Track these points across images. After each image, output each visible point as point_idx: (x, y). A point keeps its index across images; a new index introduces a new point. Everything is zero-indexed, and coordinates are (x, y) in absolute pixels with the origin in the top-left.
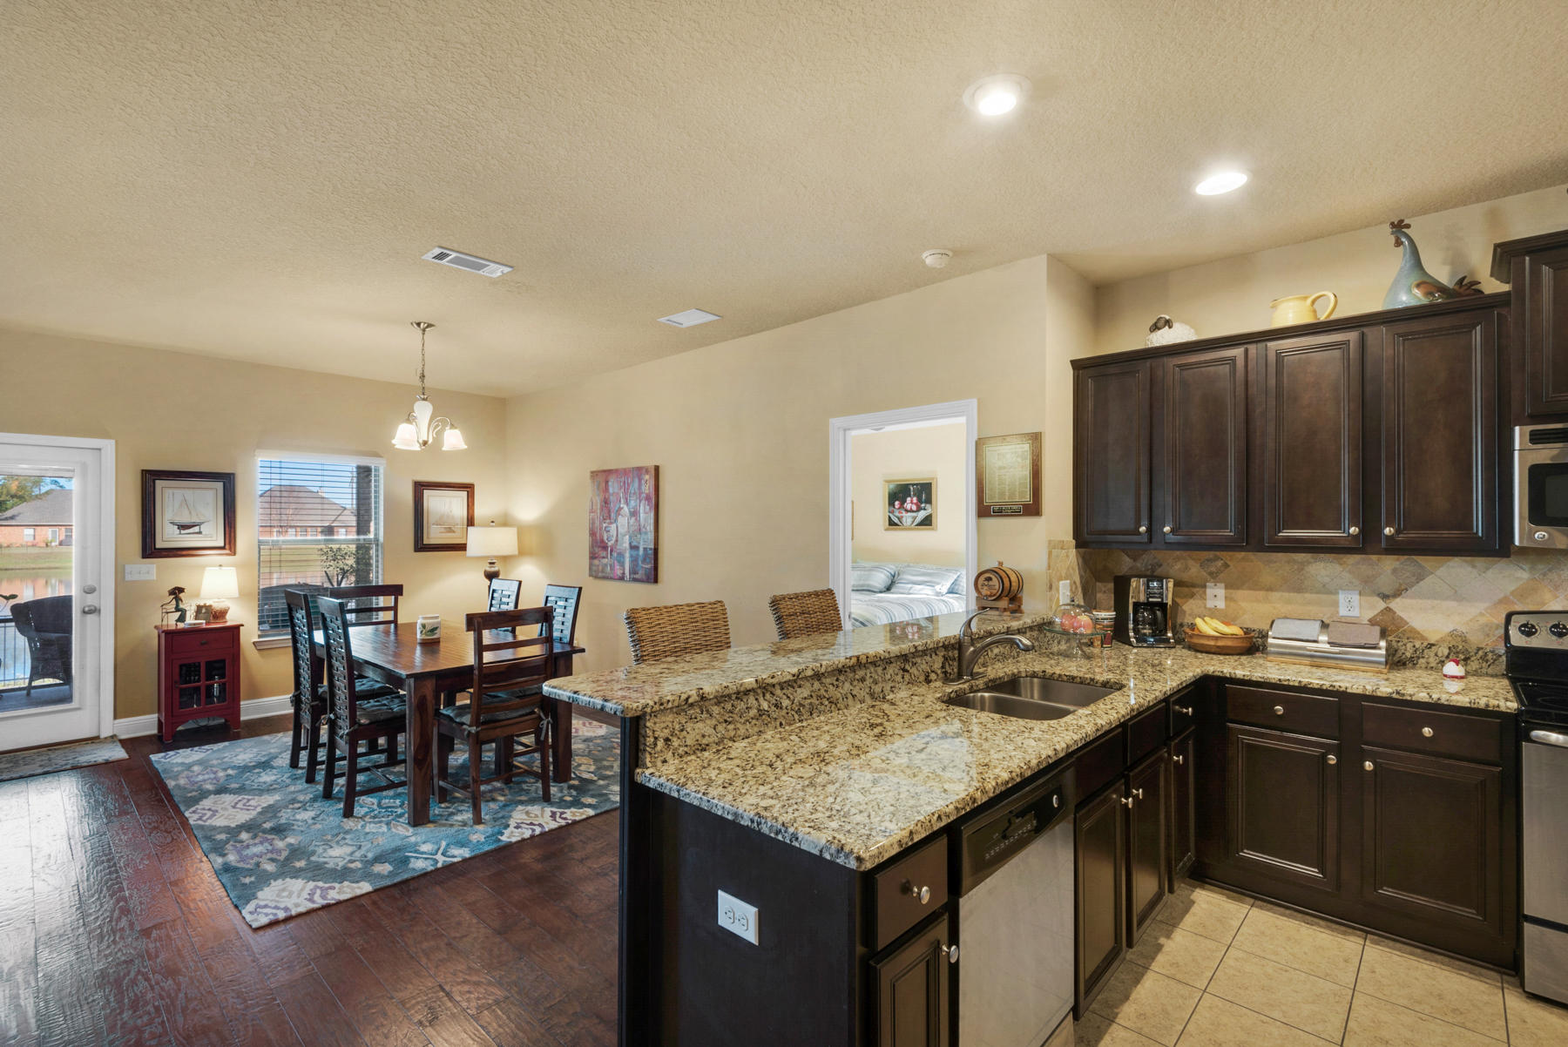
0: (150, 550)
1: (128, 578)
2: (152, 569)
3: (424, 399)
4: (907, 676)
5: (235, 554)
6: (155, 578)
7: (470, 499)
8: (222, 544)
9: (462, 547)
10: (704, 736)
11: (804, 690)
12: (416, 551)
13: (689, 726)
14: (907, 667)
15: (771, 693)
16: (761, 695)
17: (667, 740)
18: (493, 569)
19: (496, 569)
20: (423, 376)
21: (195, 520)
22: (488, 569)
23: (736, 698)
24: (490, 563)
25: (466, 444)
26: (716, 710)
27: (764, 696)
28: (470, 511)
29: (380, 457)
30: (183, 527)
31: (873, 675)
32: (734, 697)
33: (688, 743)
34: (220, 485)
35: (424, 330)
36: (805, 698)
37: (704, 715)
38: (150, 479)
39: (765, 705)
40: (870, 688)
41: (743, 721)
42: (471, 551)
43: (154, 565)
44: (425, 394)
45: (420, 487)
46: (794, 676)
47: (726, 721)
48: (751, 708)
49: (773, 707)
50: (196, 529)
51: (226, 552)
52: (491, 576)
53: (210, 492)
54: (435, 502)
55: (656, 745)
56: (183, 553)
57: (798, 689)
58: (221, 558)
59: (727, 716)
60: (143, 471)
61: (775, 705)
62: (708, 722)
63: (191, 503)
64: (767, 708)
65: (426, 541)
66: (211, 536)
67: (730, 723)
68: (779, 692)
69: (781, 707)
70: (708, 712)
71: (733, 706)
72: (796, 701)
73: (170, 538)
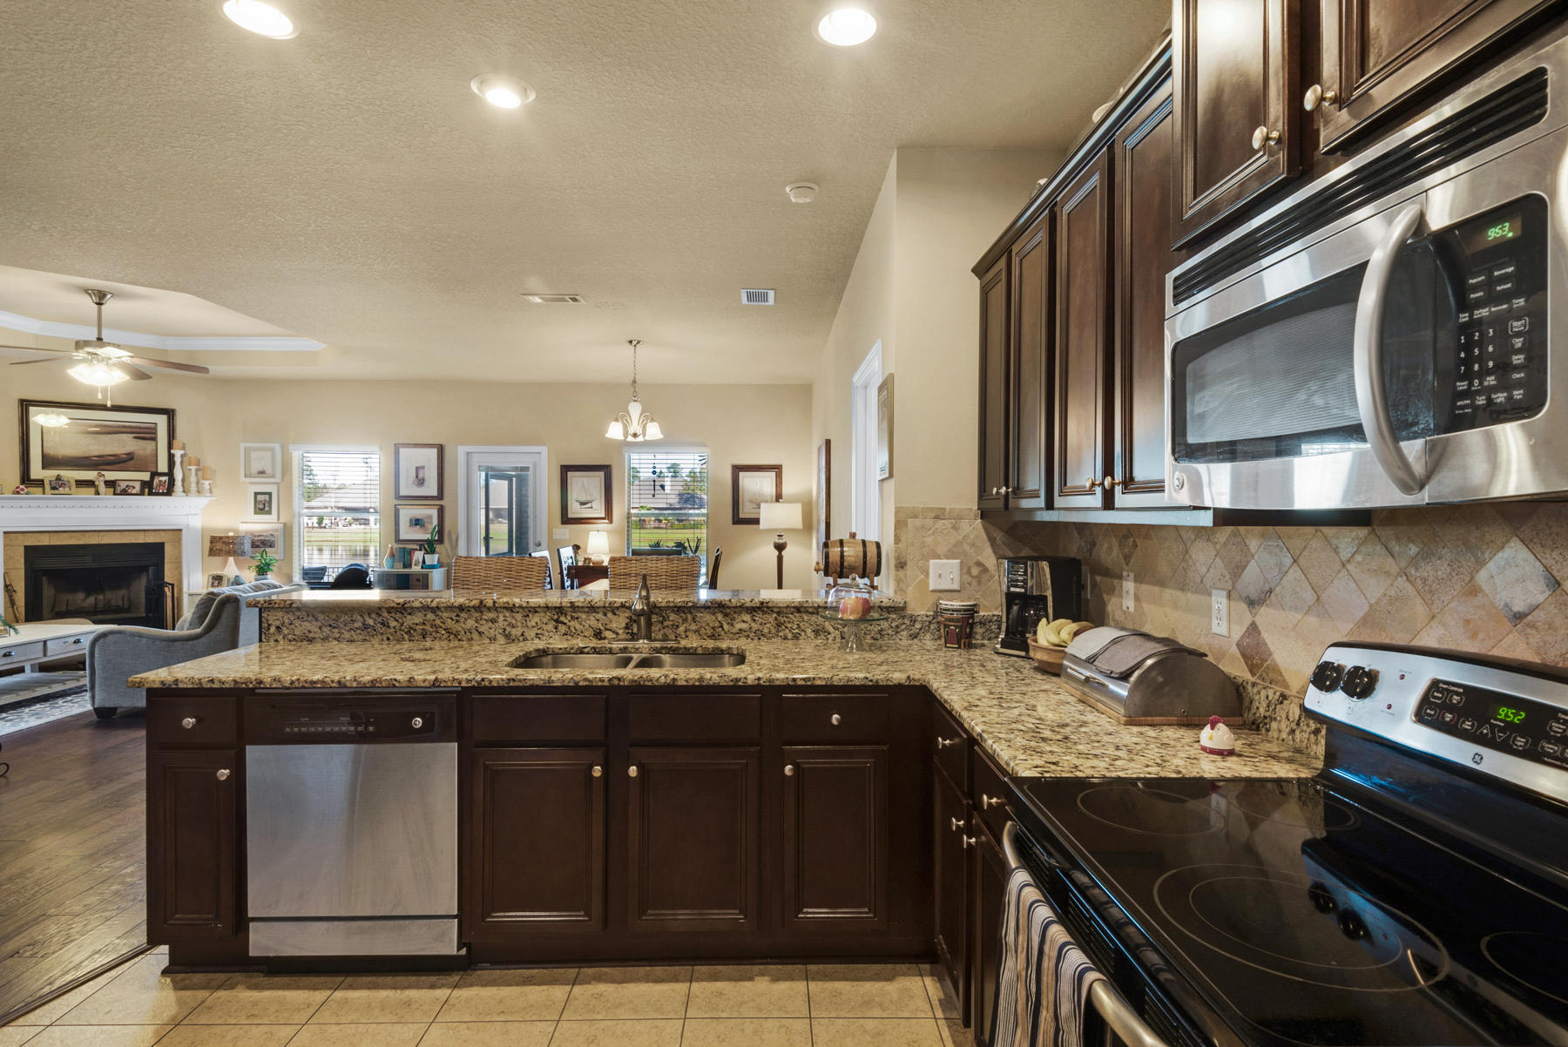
0: (566, 520)
2: (565, 532)
3: (635, 401)
4: (562, 629)
5: (611, 523)
6: (568, 537)
7: (777, 478)
8: (603, 516)
9: (756, 521)
10: (310, 632)
11: (416, 618)
12: (733, 523)
13: (297, 623)
14: (562, 619)
15: (377, 614)
17: (278, 628)
19: (783, 541)
20: (634, 382)
21: (589, 499)
22: (777, 541)
24: (779, 536)
25: (662, 433)
26: (321, 617)
27: (369, 614)
28: (779, 489)
29: (707, 446)
30: (583, 504)
31: (509, 619)
34: (601, 474)
35: (635, 346)
36: (417, 624)
37: (310, 618)
38: (566, 470)
39: (371, 622)
40: (505, 630)
41: (347, 629)
42: (763, 525)
43: (569, 528)
44: (635, 395)
45: (736, 470)
46: (399, 604)
47: (330, 626)
48: (355, 621)
49: (379, 625)
50: (589, 505)
51: (607, 521)
52: (780, 547)
53: (598, 479)
54: (749, 482)
55: (269, 629)
56: (583, 521)
57: (409, 616)
58: (604, 525)
59: (331, 623)
60: (562, 466)
61: (382, 624)
62: (314, 623)
63: (585, 488)
64: (372, 624)
65: (741, 516)
66: (598, 510)
67: (334, 628)
68: (386, 614)
69: (389, 627)
70: (313, 616)
71: (337, 616)
72: (405, 624)
73: (575, 510)
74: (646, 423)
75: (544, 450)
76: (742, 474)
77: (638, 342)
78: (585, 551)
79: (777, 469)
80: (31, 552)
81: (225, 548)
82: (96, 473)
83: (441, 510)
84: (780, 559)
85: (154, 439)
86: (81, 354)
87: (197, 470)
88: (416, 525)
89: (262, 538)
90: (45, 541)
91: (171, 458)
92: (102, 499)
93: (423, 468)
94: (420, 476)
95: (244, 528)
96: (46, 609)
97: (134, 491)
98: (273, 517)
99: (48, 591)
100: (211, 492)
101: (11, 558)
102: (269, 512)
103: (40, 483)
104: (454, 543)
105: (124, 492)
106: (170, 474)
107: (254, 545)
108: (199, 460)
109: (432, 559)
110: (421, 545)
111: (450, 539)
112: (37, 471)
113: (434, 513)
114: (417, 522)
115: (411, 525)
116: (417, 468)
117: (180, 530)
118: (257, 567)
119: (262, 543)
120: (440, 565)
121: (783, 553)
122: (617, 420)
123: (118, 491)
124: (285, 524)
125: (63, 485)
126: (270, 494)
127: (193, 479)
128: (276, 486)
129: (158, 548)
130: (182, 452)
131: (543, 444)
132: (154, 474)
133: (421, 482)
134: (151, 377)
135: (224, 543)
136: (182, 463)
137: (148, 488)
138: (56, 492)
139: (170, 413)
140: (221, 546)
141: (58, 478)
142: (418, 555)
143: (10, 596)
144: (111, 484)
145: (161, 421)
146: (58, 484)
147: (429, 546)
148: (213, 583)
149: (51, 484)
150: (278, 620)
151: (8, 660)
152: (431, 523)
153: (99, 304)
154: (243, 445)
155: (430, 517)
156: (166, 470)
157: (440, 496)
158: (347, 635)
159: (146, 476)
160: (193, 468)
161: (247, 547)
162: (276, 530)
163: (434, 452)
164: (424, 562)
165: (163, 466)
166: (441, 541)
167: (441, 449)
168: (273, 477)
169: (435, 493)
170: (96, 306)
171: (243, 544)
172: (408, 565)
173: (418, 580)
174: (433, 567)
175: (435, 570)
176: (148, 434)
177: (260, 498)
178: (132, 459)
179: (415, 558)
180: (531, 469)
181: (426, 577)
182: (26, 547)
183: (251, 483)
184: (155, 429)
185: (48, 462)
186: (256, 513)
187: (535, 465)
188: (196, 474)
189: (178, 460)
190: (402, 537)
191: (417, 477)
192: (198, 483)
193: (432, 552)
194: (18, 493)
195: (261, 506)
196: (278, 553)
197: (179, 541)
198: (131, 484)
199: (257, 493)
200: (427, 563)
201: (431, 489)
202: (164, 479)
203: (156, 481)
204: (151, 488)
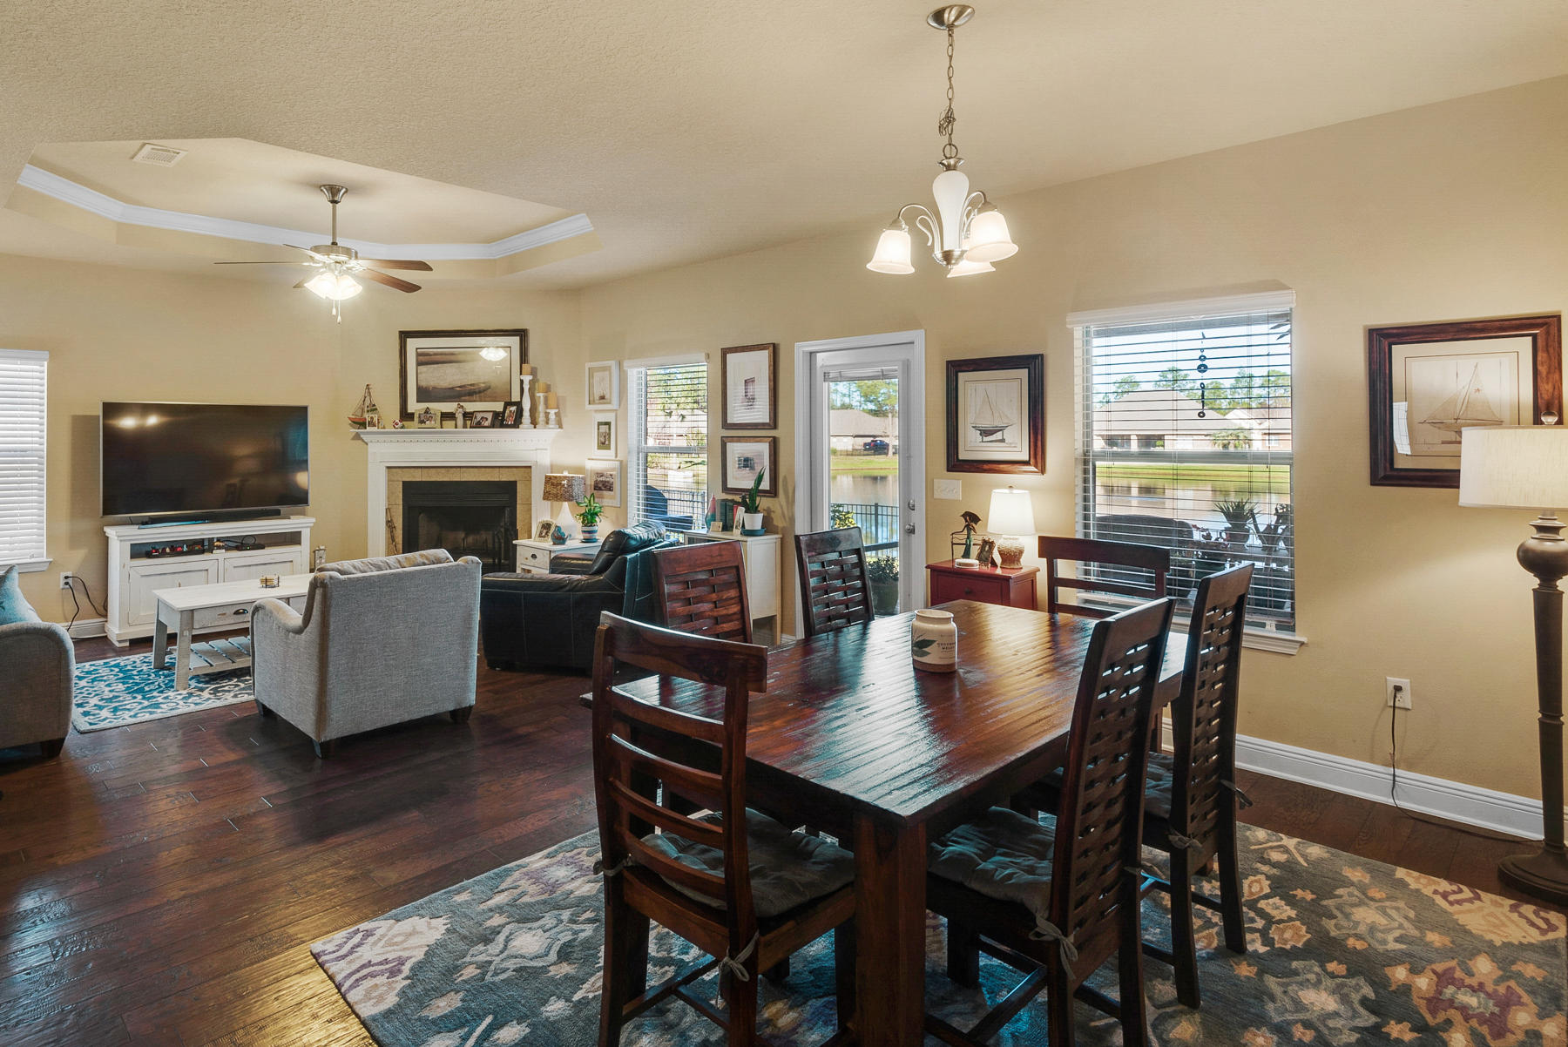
0: (956, 464)
1: (937, 495)
2: (954, 488)
5: (1043, 471)
6: (961, 498)
7: (1541, 356)
8: (1027, 458)
9: (1448, 479)
12: (1373, 484)
18: (1549, 546)
19: (1555, 549)
21: (998, 423)
22: (1533, 544)
24: (1540, 529)
29: (1283, 287)
30: (986, 433)
34: (1023, 373)
38: (956, 368)
42: (1470, 491)
43: (959, 481)
45: (1382, 341)
50: (998, 436)
51: (1032, 468)
52: (1548, 567)
53: (1016, 384)
56: (985, 467)
58: (1029, 477)
60: (948, 362)
63: (991, 402)
65: (1401, 462)
66: (1015, 445)
73: (973, 446)
75: (918, 336)
76: (1399, 351)
78: (986, 525)
79: (1541, 328)
80: (408, 486)
82: (455, 405)
83: (774, 445)
87: (545, 398)
88: (745, 466)
89: (603, 479)
90: (418, 477)
91: (522, 383)
92: (459, 433)
93: (753, 380)
94: (750, 393)
95: (590, 465)
97: (486, 424)
98: (610, 453)
99: (424, 527)
100: (558, 422)
101: (393, 493)
102: (608, 448)
103: (410, 417)
104: (790, 495)
105: (479, 425)
107: (593, 488)
108: (548, 386)
109: (756, 521)
110: (744, 498)
111: (785, 486)
112: (414, 406)
113: (764, 448)
114: (747, 463)
115: (739, 467)
116: (746, 381)
117: (530, 467)
118: (586, 516)
119: (602, 485)
120: (768, 527)
123: (474, 424)
124: (621, 462)
125: (430, 419)
126: (608, 424)
127: (541, 408)
128: (613, 414)
129: (510, 488)
130: (531, 377)
131: (914, 324)
132: (508, 404)
133: (750, 400)
135: (558, 484)
136: (531, 390)
137: (499, 421)
138: (423, 425)
139: (522, 334)
140: (557, 490)
141: (427, 411)
142: (740, 512)
143: (392, 532)
144: (468, 416)
145: (513, 343)
146: (426, 416)
147: (752, 501)
148: (541, 533)
149: (419, 417)
152: (765, 465)
154: (588, 365)
155: (760, 455)
157: (774, 424)
159: (498, 406)
160: (541, 395)
162: (613, 469)
163: (763, 357)
164: (743, 526)
166: (773, 492)
167: (775, 350)
168: (611, 402)
169: (767, 419)
172: (727, 527)
175: (755, 539)
179: (736, 517)
180: (898, 373)
182: (404, 482)
183: (596, 411)
184: (509, 353)
186: (599, 448)
187: (905, 365)
188: (545, 402)
189: (526, 387)
190: (728, 484)
191: (746, 395)
192: (546, 413)
193: (751, 509)
194: (395, 427)
195: (603, 439)
196: (613, 498)
197: (529, 479)
198: (485, 415)
199: (600, 424)
200: (747, 528)
201: (761, 414)
202: (513, 408)
203: (507, 411)
204: (503, 420)
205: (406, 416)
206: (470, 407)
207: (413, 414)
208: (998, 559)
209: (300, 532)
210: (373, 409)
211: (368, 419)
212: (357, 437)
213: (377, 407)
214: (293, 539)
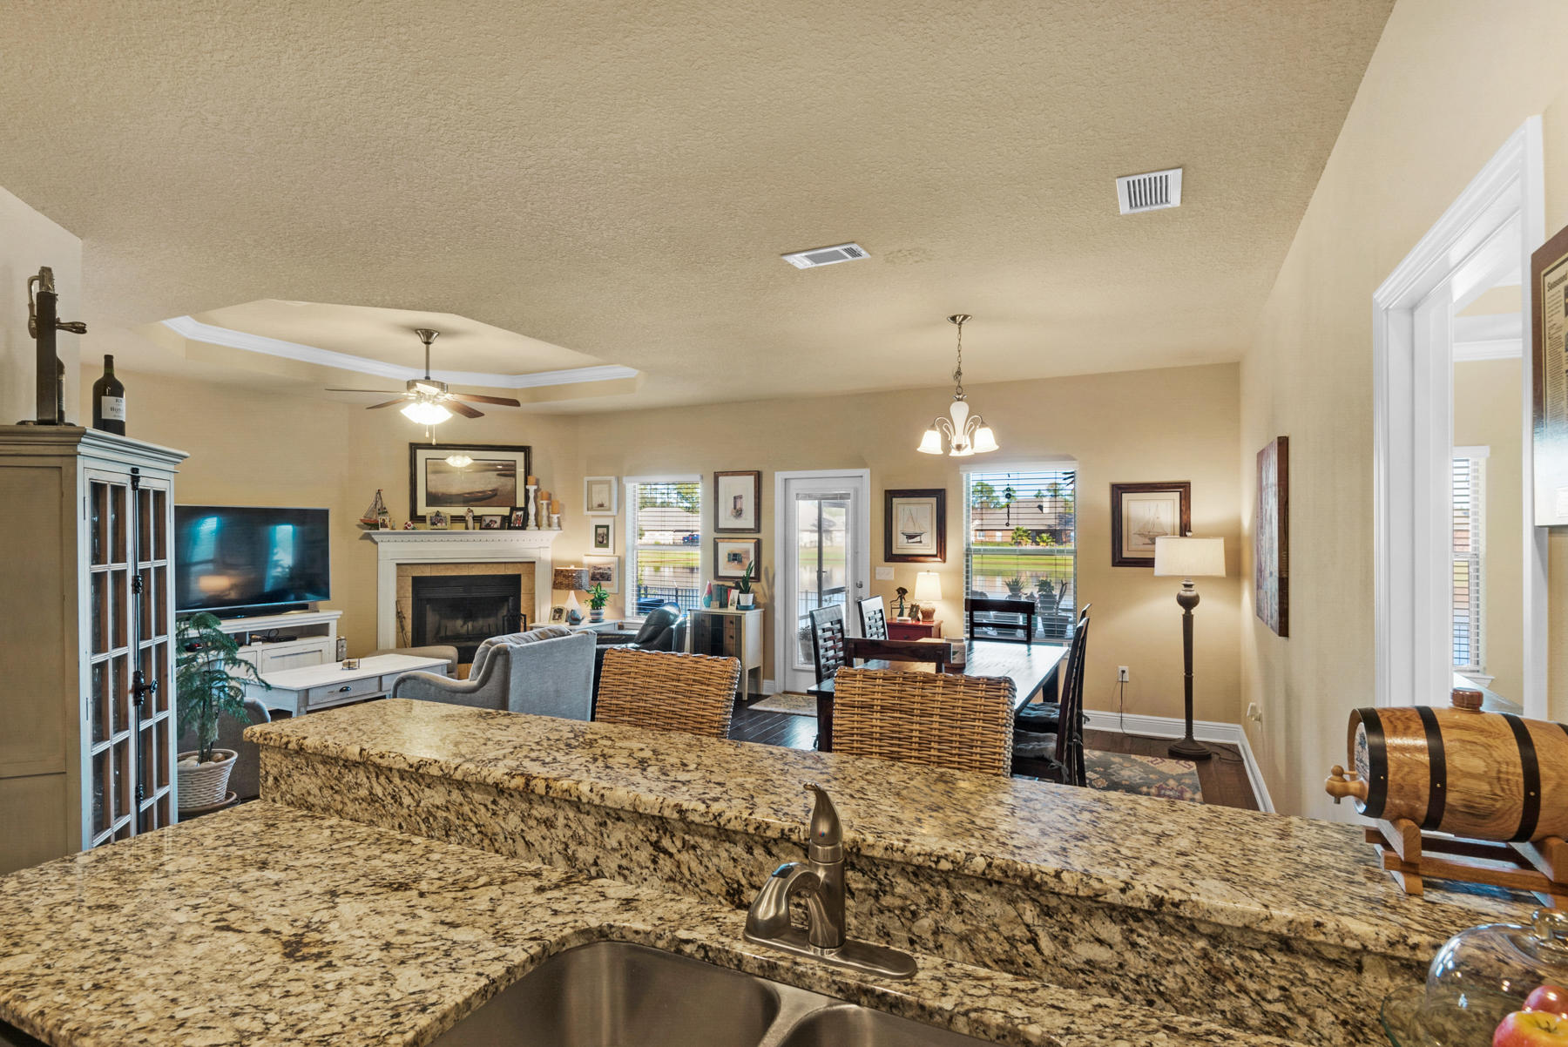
0: (891, 557)
1: (878, 577)
2: (889, 572)
3: (959, 400)
5: (945, 561)
6: (893, 578)
7: (1183, 502)
8: (934, 552)
9: (1149, 563)
10: (309, 793)
11: (436, 796)
12: (1113, 565)
13: (296, 775)
15: (387, 778)
16: (374, 775)
17: (276, 779)
18: (1189, 593)
19: (1192, 594)
20: (959, 373)
21: (918, 531)
22: (1182, 593)
23: (344, 765)
24: (1186, 586)
25: (998, 444)
26: (322, 769)
27: (377, 777)
28: (1185, 517)
29: (1074, 460)
30: (910, 537)
31: (573, 825)
32: (341, 763)
33: (295, 793)
34: (933, 500)
35: (960, 324)
36: (438, 807)
37: (310, 770)
38: (890, 495)
39: (379, 791)
41: (351, 797)
42: (1159, 569)
43: (893, 567)
44: (959, 393)
45: (1118, 490)
46: (411, 766)
47: (332, 788)
48: (360, 785)
49: (389, 798)
50: (918, 539)
51: (939, 559)
52: (1188, 603)
53: (928, 507)
54: (1135, 506)
55: (267, 780)
56: (911, 558)
57: (426, 789)
58: (935, 564)
59: (333, 782)
60: (886, 491)
61: (393, 797)
62: (314, 779)
63: (915, 517)
64: (380, 795)
65: (1126, 554)
66: (928, 545)
67: (336, 792)
68: (397, 781)
69: (401, 804)
70: (313, 768)
71: (339, 773)
72: (422, 804)
73: (901, 545)
74: (975, 430)
75: (866, 472)
76: (1125, 496)
77: (965, 317)
78: (913, 596)
79: (1183, 489)
80: (417, 581)
81: (566, 582)
82: (467, 509)
83: (758, 544)
84: (1188, 621)
85: (514, 476)
86: (412, 395)
87: (548, 505)
88: (734, 560)
89: (600, 571)
90: (427, 572)
91: (527, 491)
92: (470, 534)
93: (741, 497)
94: (738, 507)
95: (587, 560)
96: (429, 635)
97: (496, 526)
98: (609, 551)
99: (431, 619)
100: (559, 525)
101: (402, 587)
102: (607, 546)
103: (423, 519)
104: (770, 580)
105: (488, 527)
106: (525, 509)
107: (593, 578)
108: (550, 495)
109: (747, 599)
110: (737, 583)
111: (767, 574)
112: (422, 509)
113: (749, 546)
114: (735, 557)
115: (729, 561)
116: (735, 498)
117: (534, 563)
118: (592, 601)
119: (600, 576)
120: (756, 605)
121: (1194, 611)
122: (933, 427)
123: (483, 526)
124: (619, 557)
125: (440, 521)
126: (607, 527)
127: (544, 513)
128: (612, 519)
129: (516, 579)
130: (535, 487)
131: (863, 465)
132: (514, 509)
133: (738, 513)
134: (482, 415)
135: (564, 576)
136: (535, 498)
137: (506, 523)
138: (433, 527)
139: (526, 450)
140: (564, 579)
141: (438, 514)
142: (734, 594)
143: (401, 622)
144: (477, 519)
145: (519, 457)
146: (437, 519)
147: (743, 585)
148: (553, 616)
149: (431, 520)
150: (276, 766)
151: (345, 694)
152: (748, 558)
153: (428, 343)
154: (586, 479)
155: (747, 552)
156: (523, 506)
157: (758, 529)
158: (351, 808)
159: (506, 511)
160: (545, 502)
161: (585, 580)
162: (611, 564)
163: (751, 479)
164: (739, 602)
165: (520, 503)
166: (757, 578)
167: (758, 476)
168: (609, 510)
169: (752, 525)
170: (425, 345)
171: (580, 577)
172: (724, 605)
173: (732, 622)
174: (747, 608)
175: (748, 612)
176: (508, 471)
177: (600, 531)
178: (496, 495)
179: (731, 597)
180: (852, 496)
181: (739, 619)
182: (413, 577)
183: (593, 516)
184: (515, 466)
185: (433, 499)
186: (596, 546)
187: (856, 491)
188: (548, 508)
189: (532, 495)
190: (721, 573)
191: (735, 508)
192: (549, 517)
193: (746, 591)
194: (406, 528)
195: (601, 540)
196: (612, 586)
197: (532, 573)
198: (494, 518)
199: (597, 527)
200: (742, 604)
201: (748, 521)
202: (520, 513)
203: (514, 516)
204: (510, 522)
205: (415, 517)
206: (478, 511)
207: (425, 517)
208: (920, 616)
209: (328, 624)
210: (383, 511)
211: (380, 521)
212: (367, 537)
213: (388, 509)
214: (320, 630)
